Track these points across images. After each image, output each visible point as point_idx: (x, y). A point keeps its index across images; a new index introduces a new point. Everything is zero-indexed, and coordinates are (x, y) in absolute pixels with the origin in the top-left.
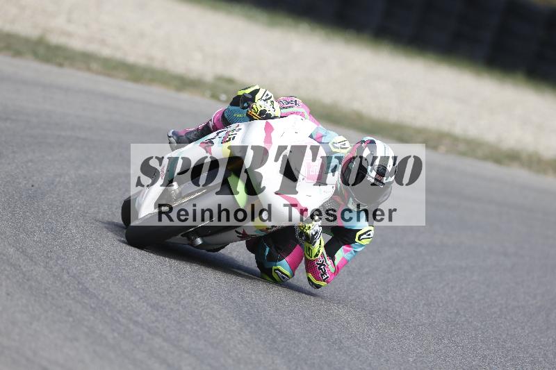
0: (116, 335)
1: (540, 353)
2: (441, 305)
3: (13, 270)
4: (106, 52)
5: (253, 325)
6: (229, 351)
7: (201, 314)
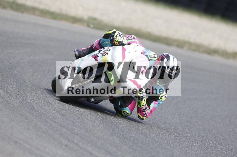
0: (46, 127)
1: (227, 135)
2: (185, 114)
3: (2, 99)
4: (42, 7)
5: (104, 123)
6: (94, 134)
7: (83, 118)
